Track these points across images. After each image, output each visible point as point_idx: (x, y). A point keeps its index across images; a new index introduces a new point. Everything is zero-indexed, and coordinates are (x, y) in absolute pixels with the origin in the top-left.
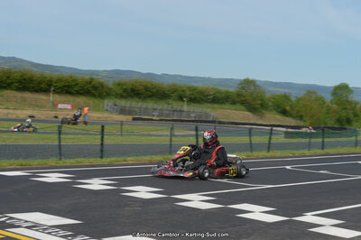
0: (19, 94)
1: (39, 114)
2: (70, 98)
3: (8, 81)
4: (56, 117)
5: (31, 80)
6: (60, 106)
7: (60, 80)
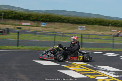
0: (99, 26)
1: (105, 33)
2: (116, 28)
3: (96, 22)
4: (111, 34)
5: (103, 22)
6: (113, 30)
7: (113, 22)
